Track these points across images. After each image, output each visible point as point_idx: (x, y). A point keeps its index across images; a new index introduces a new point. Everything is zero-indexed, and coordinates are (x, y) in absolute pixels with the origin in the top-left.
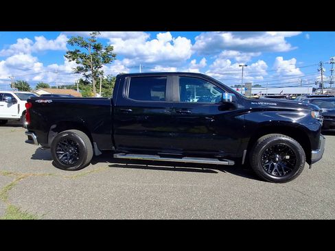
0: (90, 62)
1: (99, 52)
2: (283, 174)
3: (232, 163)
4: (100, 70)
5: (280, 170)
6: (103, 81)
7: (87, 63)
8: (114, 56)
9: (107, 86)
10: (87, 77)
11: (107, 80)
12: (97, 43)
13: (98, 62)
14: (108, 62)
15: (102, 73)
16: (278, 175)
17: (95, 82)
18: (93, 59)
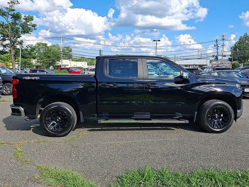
0: (8, 32)
1: (17, 22)
2: (221, 127)
3: (187, 122)
4: (19, 39)
5: (219, 124)
6: (22, 50)
7: (5, 33)
8: (34, 26)
9: (27, 56)
10: (4, 46)
11: (26, 50)
12: (16, 12)
13: (17, 31)
14: (28, 32)
15: (21, 43)
16: (218, 128)
17: (13, 52)
18: (12, 29)
